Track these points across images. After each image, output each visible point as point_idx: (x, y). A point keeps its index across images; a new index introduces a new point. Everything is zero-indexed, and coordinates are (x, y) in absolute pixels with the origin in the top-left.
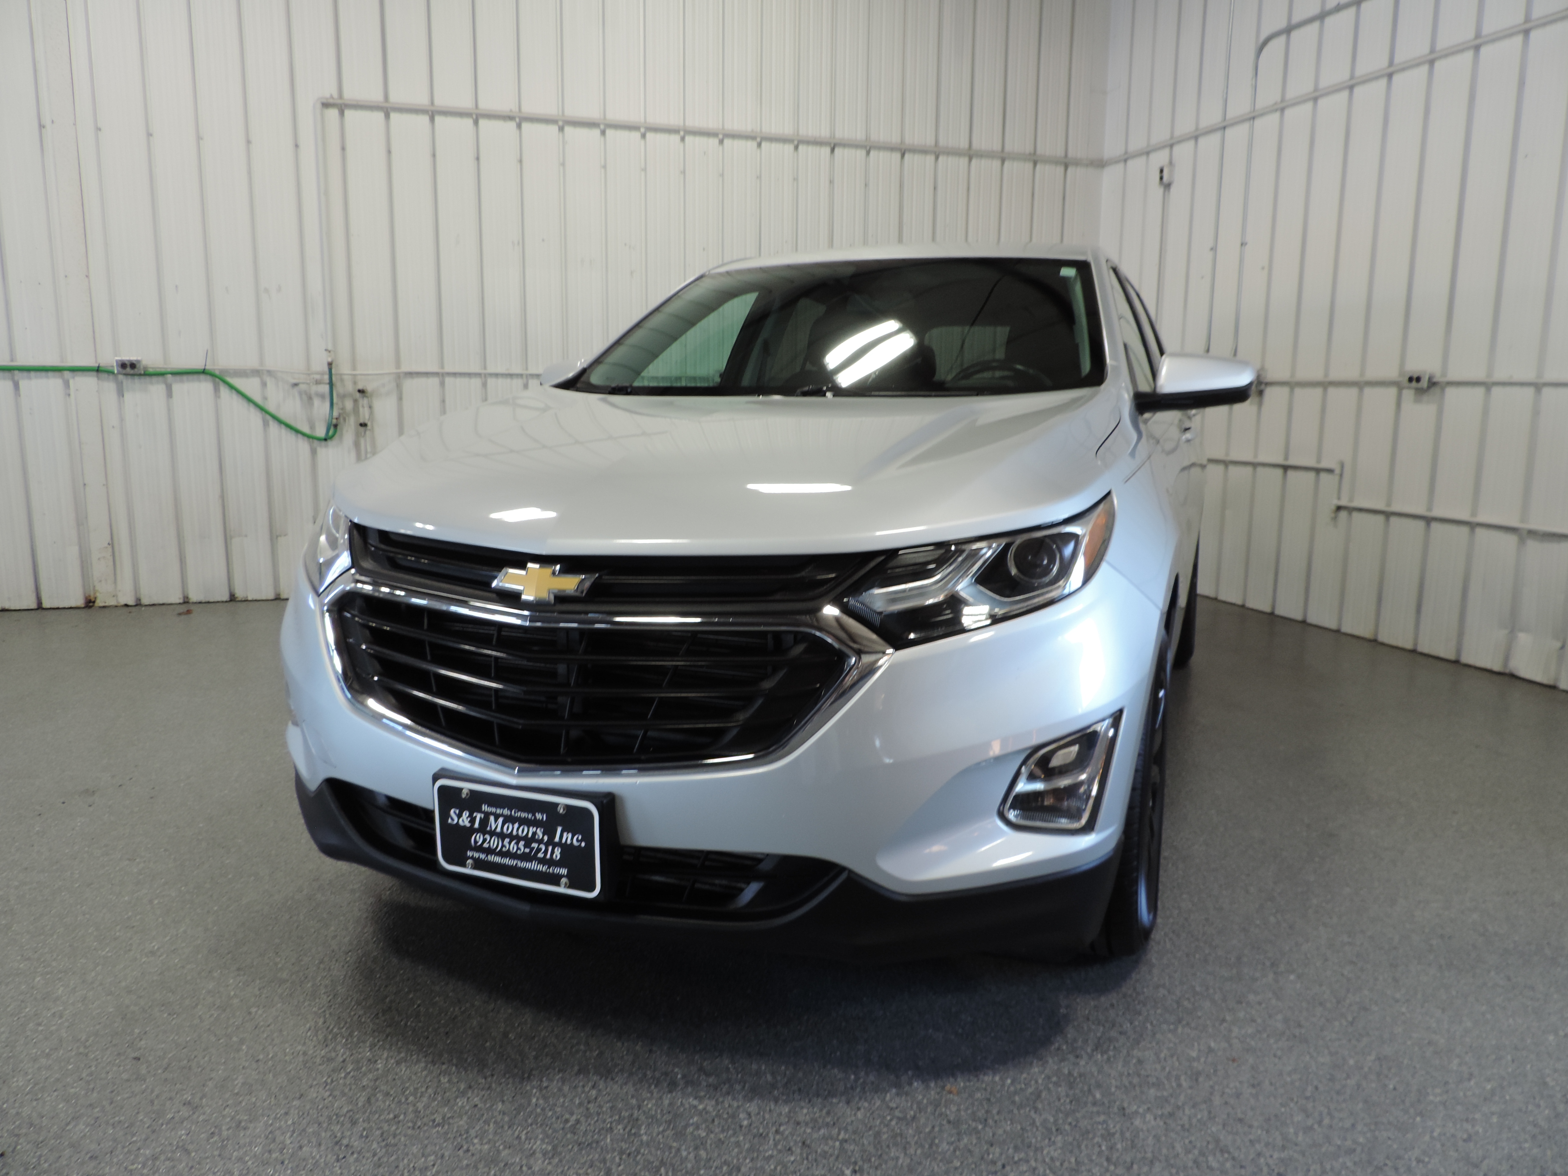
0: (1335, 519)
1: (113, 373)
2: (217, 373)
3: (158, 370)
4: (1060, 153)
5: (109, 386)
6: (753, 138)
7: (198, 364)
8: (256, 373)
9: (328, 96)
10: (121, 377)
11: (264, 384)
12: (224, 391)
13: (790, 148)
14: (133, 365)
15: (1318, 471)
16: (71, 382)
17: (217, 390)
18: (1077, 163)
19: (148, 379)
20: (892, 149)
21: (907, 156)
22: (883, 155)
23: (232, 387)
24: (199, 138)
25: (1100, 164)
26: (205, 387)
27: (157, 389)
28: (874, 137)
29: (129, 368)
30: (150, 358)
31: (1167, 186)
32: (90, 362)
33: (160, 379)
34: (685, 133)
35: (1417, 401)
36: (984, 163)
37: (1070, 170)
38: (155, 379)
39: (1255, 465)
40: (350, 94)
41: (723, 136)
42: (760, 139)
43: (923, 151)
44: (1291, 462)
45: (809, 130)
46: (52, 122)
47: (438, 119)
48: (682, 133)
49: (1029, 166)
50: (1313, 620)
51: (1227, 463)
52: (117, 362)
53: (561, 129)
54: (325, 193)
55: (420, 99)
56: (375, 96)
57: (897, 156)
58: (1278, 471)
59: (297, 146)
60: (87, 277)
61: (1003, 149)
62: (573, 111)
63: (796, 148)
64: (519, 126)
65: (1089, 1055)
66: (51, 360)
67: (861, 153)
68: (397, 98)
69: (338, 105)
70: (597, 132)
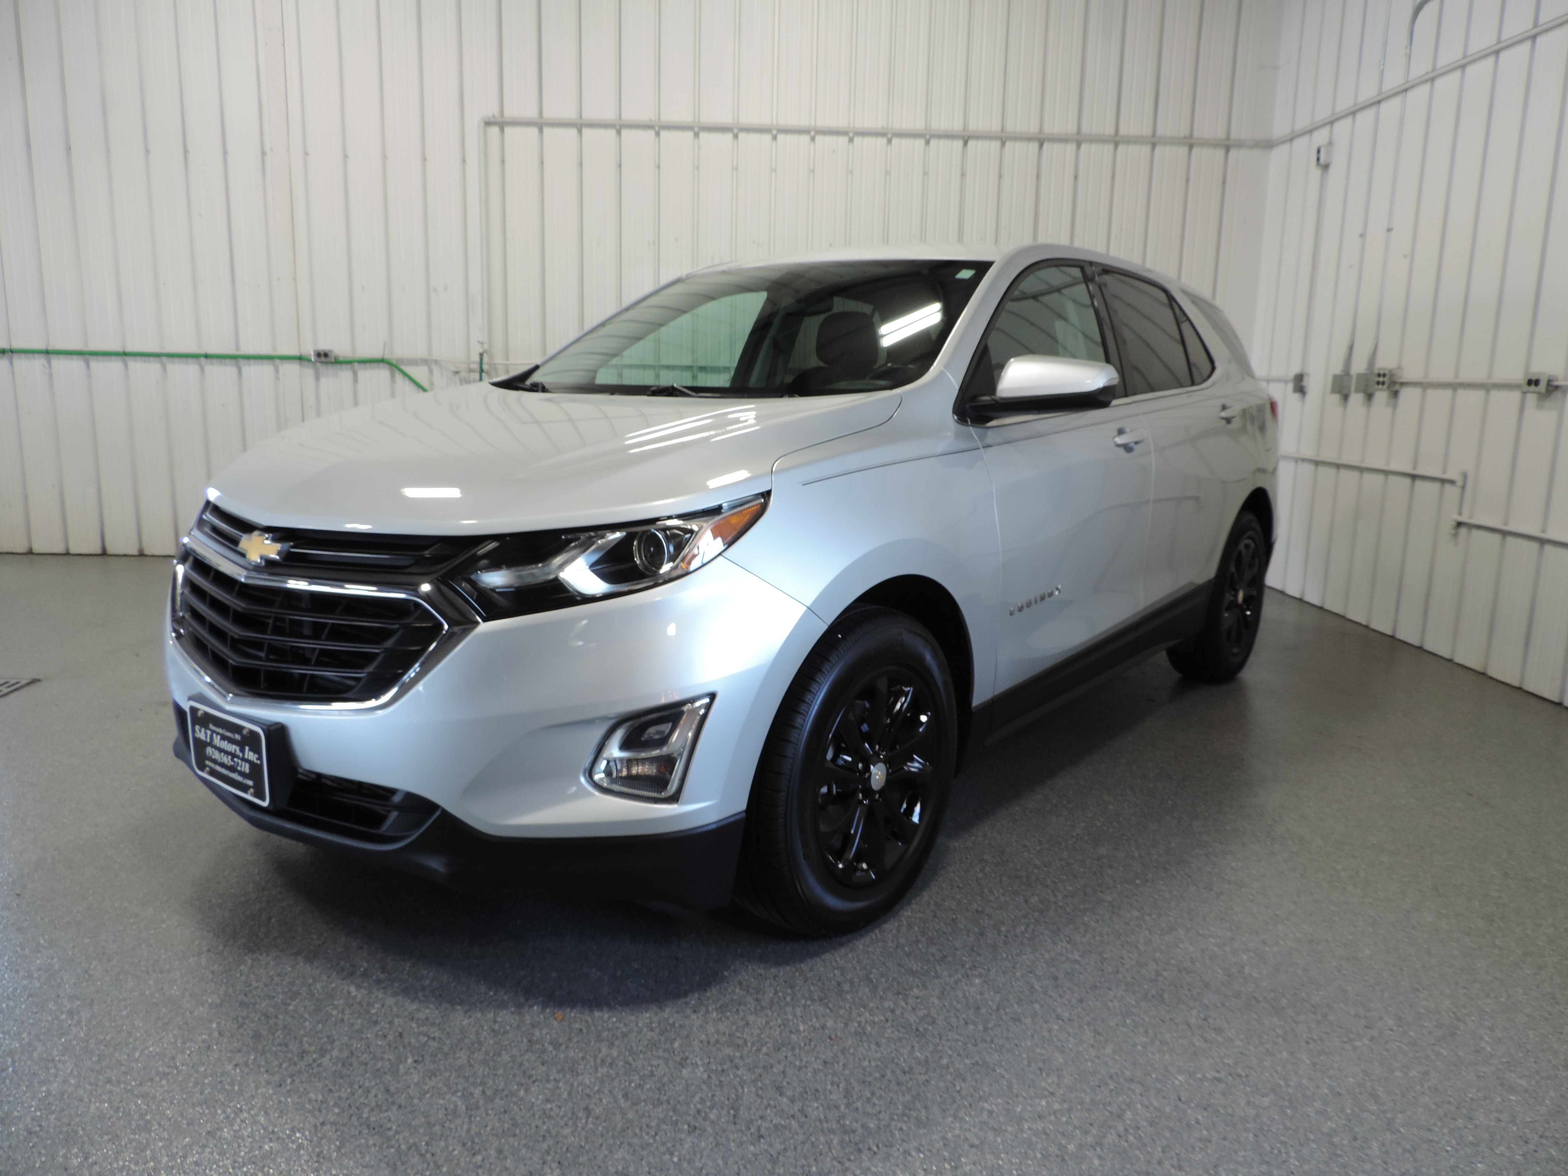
0: (1455, 535)
1: (309, 360)
2: (394, 362)
3: (347, 359)
4: (1221, 134)
5: (309, 372)
6: (883, 134)
7: (377, 354)
8: (425, 362)
9: (490, 114)
10: (319, 365)
11: (431, 372)
12: (399, 377)
13: (920, 143)
14: (326, 355)
15: (1443, 481)
16: (280, 368)
17: (393, 376)
18: (1240, 145)
19: (339, 366)
20: (1029, 139)
21: (1046, 145)
22: (1019, 146)
23: (405, 374)
24: (385, 158)
25: (1268, 145)
26: (382, 374)
27: (345, 374)
28: (1010, 127)
29: (323, 356)
30: (340, 347)
31: (1326, 167)
32: (293, 351)
33: (349, 366)
34: (813, 132)
35: (1539, 407)
36: (1132, 149)
37: (1233, 153)
38: (344, 366)
39: (1386, 473)
40: (510, 112)
41: (851, 134)
42: (889, 135)
43: (1063, 140)
44: (1419, 472)
45: (941, 123)
46: (272, 150)
47: (585, 131)
48: (813, 133)
49: (1183, 150)
50: (1429, 646)
51: (1361, 470)
52: (314, 352)
53: (697, 135)
54: (486, 202)
55: (570, 113)
56: (531, 113)
57: (1035, 146)
58: (1407, 481)
59: (464, 161)
60: (295, 279)
61: (1154, 134)
62: (709, 117)
63: (928, 142)
64: (658, 134)
65: (708, 1012)
66: (266, 350)
67: (995, 145)
68: (549, 113)
69: (498, 123)
70: (729, 136)
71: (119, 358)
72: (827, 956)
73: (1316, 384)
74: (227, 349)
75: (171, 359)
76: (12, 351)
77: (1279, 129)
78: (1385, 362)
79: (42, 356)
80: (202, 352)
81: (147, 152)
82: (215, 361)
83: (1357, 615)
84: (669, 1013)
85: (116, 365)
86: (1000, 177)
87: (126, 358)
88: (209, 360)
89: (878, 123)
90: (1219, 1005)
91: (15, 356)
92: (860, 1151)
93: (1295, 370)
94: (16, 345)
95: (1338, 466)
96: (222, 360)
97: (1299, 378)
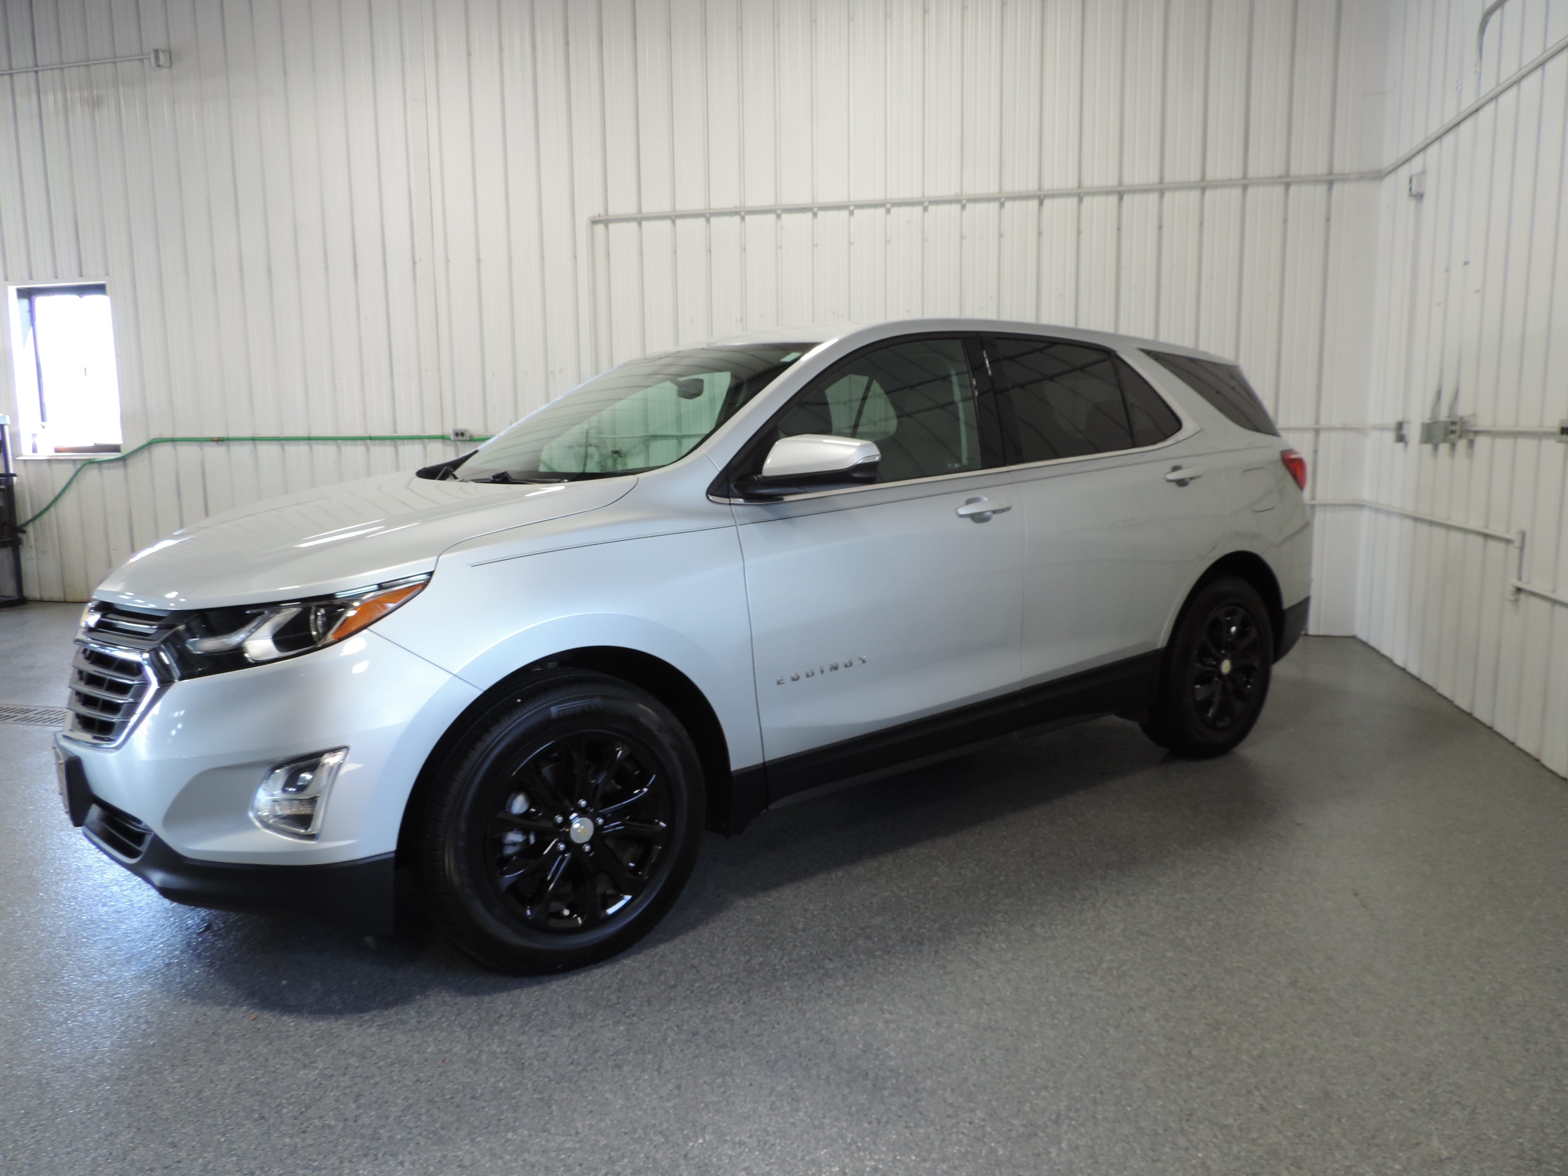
0: (1517, 601)
1: (449, 439)
3: (481, 437)
4: (1321, 169)
5: (451, 450)
6: (957, 201)
9: (596, 214)
10: (459, 443)
13: (995, 206)
14: (462, 434)
15: (1506, 541)
16: (428, 447)
18: (1344, 178)
19: (474, 444)
20: (1108, 193)
21: (1126, 198)
22: (1097, 200)
24: (510, 259)
25: (1379, 176)
28: (1087, 182)
29: (460, 434)
30: (473, 430)
31: (1419, 197)
32: (437, 432)
36: (1220, 194)
37: (1336, 188)
39: (1465, 531)
40: (615, 210)
41: (924, 204)
42: (961, 201)
43: (1145, 190)
44: (1490, 529)
45: (1014, 185)
46: (420, 260)
47: (679, 222)
48: (888, 206)
49: (1279, 190)
50: (1499, 727)
51: (1449, 527)
52: (454, 430)
53: (779, 217)
54: (594, 292)
55: (664, 207)
56: (632, 210)
57: (1114, 199)
58: (1480, 540)
59: (576, 257)
60: (439, 369)
61: (1245, 176)
62: (789, 200)
63: (1002, 205)
64: (743, 219)
65: (371, 1027)
66: (416, 431)
67: (1073, 201)
68: (647, 209)
69: (603, 221)
70: (809, 215)
71: (306, 442)
72: (517, 992)
73: (1414, 432)
74: (387, 432)
75: (344, 442)
76: (228, 440)
77: (1388, 160)
78: (1464, 410)
79: (251, 442)
80: (367, 435)
81: (327, 268)
82: (377, 442)
83: (1445, 690)
84: (337, 1025)
85: (302, 449)
86: (1079, 233)
87: (312, 442)
88: (373, 442)
89: (952, 190)
90: (824, 1077)
91: (231, 443)
92: (366, 1155)
93: (1399, 417)
94: (233, 434)
95: (1432, 523)
96: (383, 441)
97: (1400, 426)
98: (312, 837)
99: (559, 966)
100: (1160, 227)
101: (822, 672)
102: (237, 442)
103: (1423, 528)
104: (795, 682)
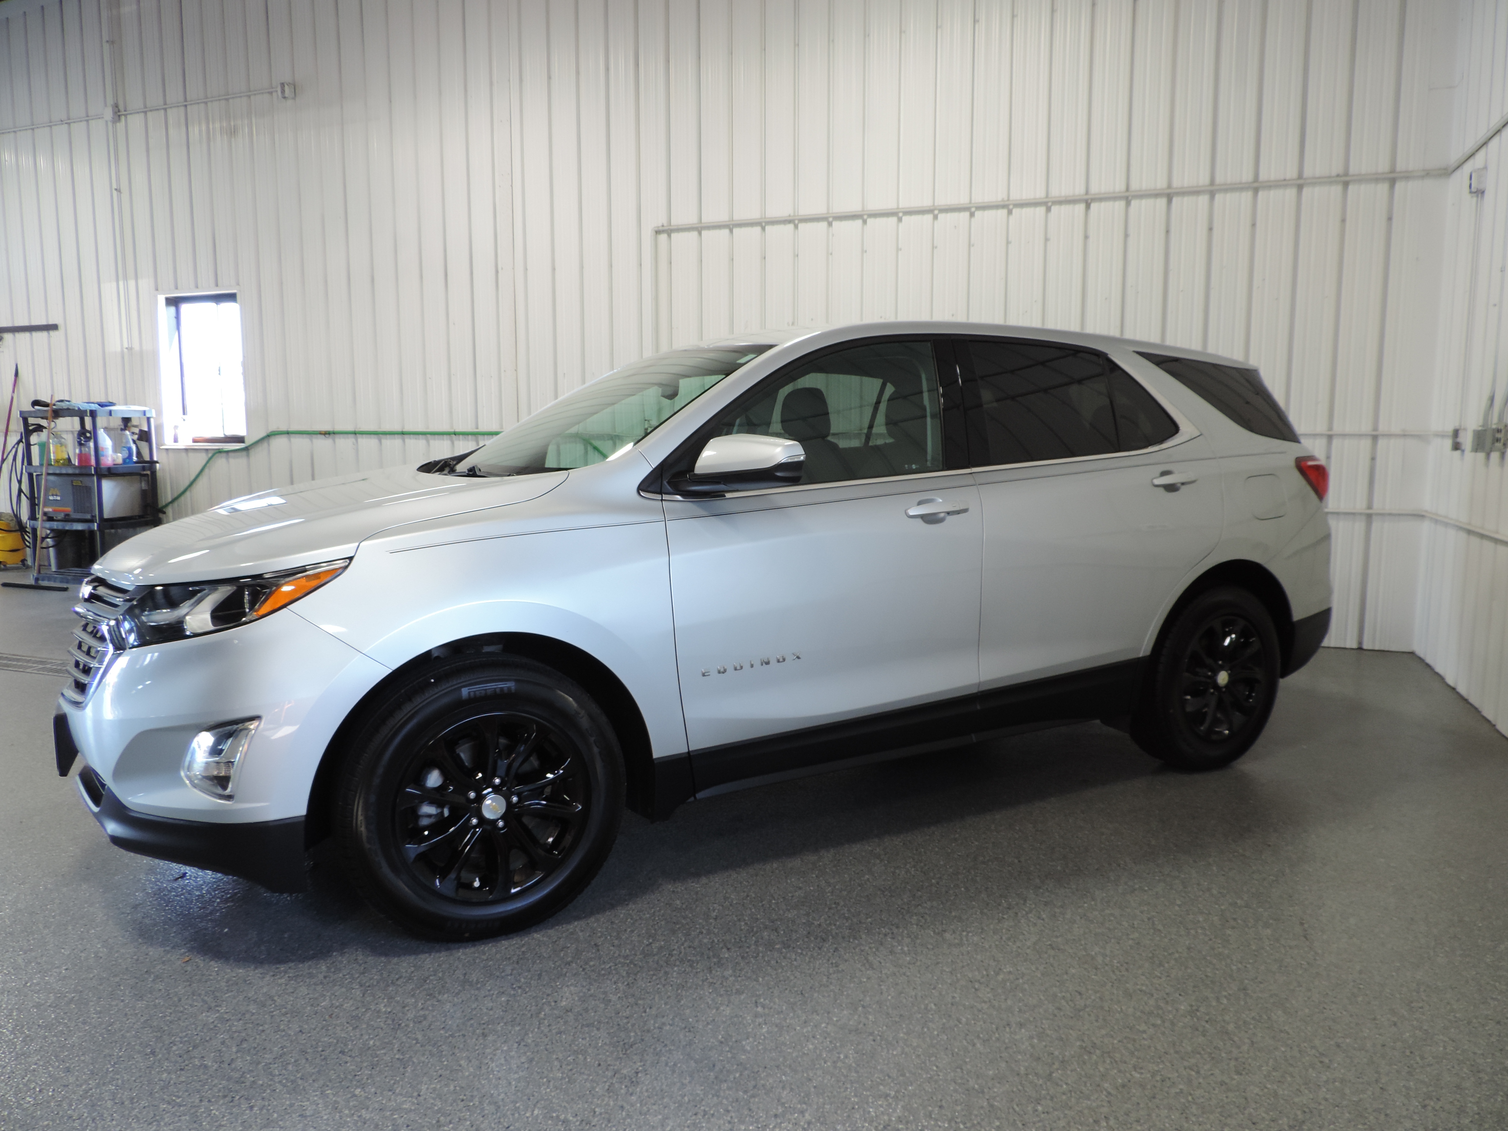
4: (1383, 166)
6: (1003, 206)
9: (660, 224)
13: (1042, 210)
18: (1408, 176)
20: (1156, 195)
21: (1175, 200)
22: (1145, 204)
24: (582, 268)
25: (1447, 172)
28: (1135, 186)
31: (1480, 193)
34: (938, 211)
36: (1274, 195)
37: (1399, 186)
40: (677, 220)
41: (970, 209)
42: (1007, 206)
43: (1195, 192)
45: (1060, 190)
46: (502, 269)
47: (735, 230)
48: (936, 212)
49: (1337, 189)
51: (1495, 541)
53: (830, 224)
54: (656, 298)
55: (723, 217)
56: (693, 220)
57: (1162, 202)
59: (641, 265)
60: (516, 370)
61: (1300, 176)
62: (839, 208)
63: (1049, 210)
64: (796, 227)
65: (281, 977)
67: (1120, 205)
68: (707, 219)
69: (665, 231)
70: (859, 222)
71: (400, 436)
73: (1467, 440)
74: (470, 428)
75: (433, 437)
76: (334, 433)
77: (1453, 157)
79: (353, 436)
80: (452, 430)
81: (421, 276)
82: (461, 437)
83: (1488, 711)
85: (397, 442)
86: (1126, 236)
87: (405, 436)
88: (457, 436)
89: (999, 196)
91: (337, 436)
92: (225, 1097)
93: (1455, 424)
94: (338, 428)
95: (1482, 536)
96: (466, 437)
97: (1456, 433)
98: (229, 797)
99: (467, 935)
100: (1211, 229)
101: (752, 666)
102: (341, 436)
103: (1475, 541)
104: (721, 675)
